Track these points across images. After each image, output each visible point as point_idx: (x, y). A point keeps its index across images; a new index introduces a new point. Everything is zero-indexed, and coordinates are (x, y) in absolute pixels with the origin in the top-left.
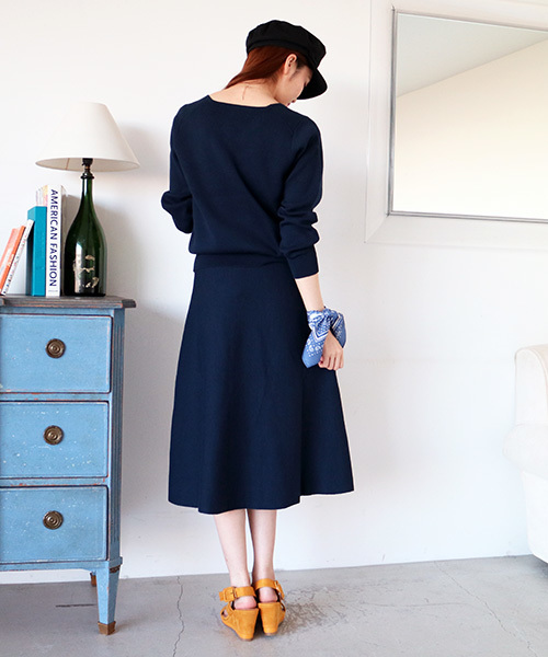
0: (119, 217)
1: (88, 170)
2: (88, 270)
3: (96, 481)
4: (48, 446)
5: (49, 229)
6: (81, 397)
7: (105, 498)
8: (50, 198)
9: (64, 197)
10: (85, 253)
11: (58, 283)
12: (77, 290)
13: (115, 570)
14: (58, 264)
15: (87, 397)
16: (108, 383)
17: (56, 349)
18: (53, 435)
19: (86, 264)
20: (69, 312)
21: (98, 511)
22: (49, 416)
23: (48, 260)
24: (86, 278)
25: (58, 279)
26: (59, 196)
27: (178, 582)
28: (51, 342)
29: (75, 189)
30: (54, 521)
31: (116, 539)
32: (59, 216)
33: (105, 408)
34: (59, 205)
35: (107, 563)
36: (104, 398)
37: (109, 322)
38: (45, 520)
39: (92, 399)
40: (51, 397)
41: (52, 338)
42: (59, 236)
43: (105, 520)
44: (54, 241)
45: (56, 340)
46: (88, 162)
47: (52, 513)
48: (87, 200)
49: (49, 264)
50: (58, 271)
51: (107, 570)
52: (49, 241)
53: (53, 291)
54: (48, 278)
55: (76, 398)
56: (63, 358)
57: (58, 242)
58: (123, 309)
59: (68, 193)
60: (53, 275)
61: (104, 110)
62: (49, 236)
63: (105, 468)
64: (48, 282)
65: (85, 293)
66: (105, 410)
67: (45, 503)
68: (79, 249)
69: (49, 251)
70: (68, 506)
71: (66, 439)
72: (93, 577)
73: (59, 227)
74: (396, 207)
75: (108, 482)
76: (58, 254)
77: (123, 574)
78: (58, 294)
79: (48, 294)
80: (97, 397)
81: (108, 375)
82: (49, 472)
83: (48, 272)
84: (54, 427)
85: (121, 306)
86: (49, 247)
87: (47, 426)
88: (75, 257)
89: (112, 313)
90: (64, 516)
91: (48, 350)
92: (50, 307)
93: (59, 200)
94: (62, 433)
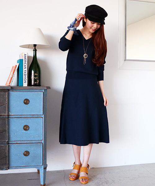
0: (45, 62)
1: (35, 48)
2: (36, 78)
3: (39, 141)
4: (24, 131)
5: (24, 66)
6: (34, 116)
7: (42, 146)
8: (24, 57)
9: (28, 56)
10: (35, 73)
11: (27, 82)
12: (32, 84)
13: (45, 168)
14: (27, 76)
15: (36, 116)
16: (42, 112)
17: (27, 102)
18: (26, 128)
19: (35, 76)
20: (30, 90)
21: (40, 151)
22: (24, 122)
23: (24, 75)
24: (35, 80)
25: (27, 81)
26: (27, 56)
27: (64, 171)
28: (25, 100)
29: (32, 54)
30: (27, 154)
31: (46, 159)
32: (27, 62)
33: (42, 119)
34: (27, 59)
35: (43, 166)
36: (41, 116)
37: (42, 93)
38: (24, 153)
39: (38, 117)
40: (25, 116)
41: (25, 98)
42: (27, 68)
43: (42, 153)
44: (25, 70)
45: (26, 99)
46: (35, 45)
47: (26, 151)
48: (35, 57)
49: (24, 76)
50: (27, 79)
51: (43, 168)
52: (24, 70)
53: (25, 84)
54: (24, 81)
55: (33, 117)
56: (29, 104)
57: (26, 70)
58: (47, 89)
59: (29, 55)
60: (25, 80)
61: (40, 30)
62: (24, 68)
63: (42, 138)
64: (24, 82)
65: (35, 85)
66: (42, 120)
67: (24, 148)
68: (33, 72)
70: (31, 149)
71: (30, 129)
72: (38, 171)
73: (27, 65)
74: (127, 58)
75: (43, 142)
76: (27, 73)
77: (48, 169)
78: (27, 85)
79: (24, 86)
80: (39, 116)
81: (42, 110)
82: (25, 139)
83: (24, 79)
84: (26, 125)
85: (46, 89)
86: (24, 71)
87: (24, 125)
88: (31, 74)
89: (43, 91)
90: (30, 152)
91: (24, 102)
92: (25, 89)
93: (27, 57)
94: (29, 127)
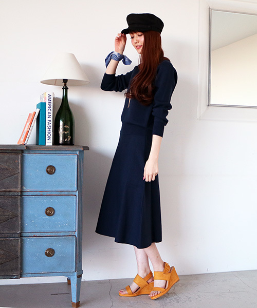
0: (80, 108)
1: (65, 85)
2: (66, 133)
3: (70, 234)
4: (47, 217)
5: (47, 113)
6: (63, 193)
7: (75, 241)
8: (47, 98)
9: (54, 98)
10: (64, 124)
11: (51, 139)
12: (61, 142)
13: (79, 276)
14: (51, 130)
15: (66, 193)
16: (76, 186)
17: (51, 170)
18: (50, 212)
19: (65, 129)
20: (57, 152)
21: (71, 248)
22: (47, 202)
23: (47, 128)
24: (65, 136)
25: (51, 137)
26: (52, 97)
27: (109, 282)
28: (48, 167)
29: (59, 94)
30: (50, 253)
31: (80, 261)
32: (52, 107)
33: (75, 198)
34: (52, 102)
35: (76, 273)
36: (74, 193)
37: (76, 157)
38: (46, 252)
39: (69, 194)
40: (49, 193)
41: (49, 165)
42: (52, 117)
43: (75, 252)
44: (49, 119)
45: (51, 166)
46: (65, 81)
47: (49, 249)
48: (65, 99)
49: (47, 130)
50: (52, 133)
51: (76, 277)
52: (47, 119)
53: (49, 143)
54: (47, 137)
55: (61, 194)
56: (55, 174)
57: (51, 119)
58: (83, 150)
59: (56, 96)
60: (49, 135)
61: (73, 56)
62: (47, 116)
63: (75, 227)
64: (47, 139)
65: (64, 144)
66: (75, 199)
67: (46, 244)
68: (61, 123)
69: (47, 124)
70: (57, 246)
71: (56, 213)
72: (69, 280)
73: (52, 112)
74: (212, 102)
75: (76, 234)
76: (51, 125)
77: (84, 278)
78: (51, 144)
79: (47, 144)
80: (71, 193)
81: (76, 183)
82: (47, 229)
83: (47, 133)
84: (50, 208)
85: (82, 149)
86: (47, 122)
87: (47, 207)
88: (59, 127)
89: (78, 153)
90: (55, 251)
91: (47, 171)
92: (48, 150)
93: (52, 99)
94: (54, 211)
